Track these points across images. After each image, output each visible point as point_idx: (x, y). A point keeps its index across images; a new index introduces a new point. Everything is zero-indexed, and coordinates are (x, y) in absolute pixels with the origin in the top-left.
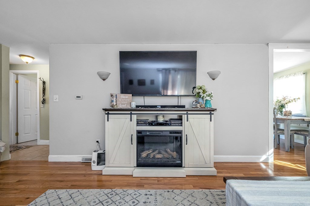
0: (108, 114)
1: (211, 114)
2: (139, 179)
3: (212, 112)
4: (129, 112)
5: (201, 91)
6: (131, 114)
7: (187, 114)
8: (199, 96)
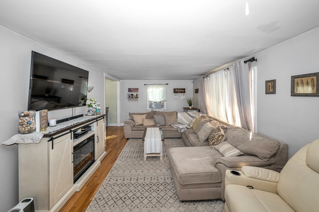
0: (52, 139)
1: (104, 118)
2: (85, 187)
4: (69, 131)
6: (71, 132)
7: (97, 121)
8: (90, 106)
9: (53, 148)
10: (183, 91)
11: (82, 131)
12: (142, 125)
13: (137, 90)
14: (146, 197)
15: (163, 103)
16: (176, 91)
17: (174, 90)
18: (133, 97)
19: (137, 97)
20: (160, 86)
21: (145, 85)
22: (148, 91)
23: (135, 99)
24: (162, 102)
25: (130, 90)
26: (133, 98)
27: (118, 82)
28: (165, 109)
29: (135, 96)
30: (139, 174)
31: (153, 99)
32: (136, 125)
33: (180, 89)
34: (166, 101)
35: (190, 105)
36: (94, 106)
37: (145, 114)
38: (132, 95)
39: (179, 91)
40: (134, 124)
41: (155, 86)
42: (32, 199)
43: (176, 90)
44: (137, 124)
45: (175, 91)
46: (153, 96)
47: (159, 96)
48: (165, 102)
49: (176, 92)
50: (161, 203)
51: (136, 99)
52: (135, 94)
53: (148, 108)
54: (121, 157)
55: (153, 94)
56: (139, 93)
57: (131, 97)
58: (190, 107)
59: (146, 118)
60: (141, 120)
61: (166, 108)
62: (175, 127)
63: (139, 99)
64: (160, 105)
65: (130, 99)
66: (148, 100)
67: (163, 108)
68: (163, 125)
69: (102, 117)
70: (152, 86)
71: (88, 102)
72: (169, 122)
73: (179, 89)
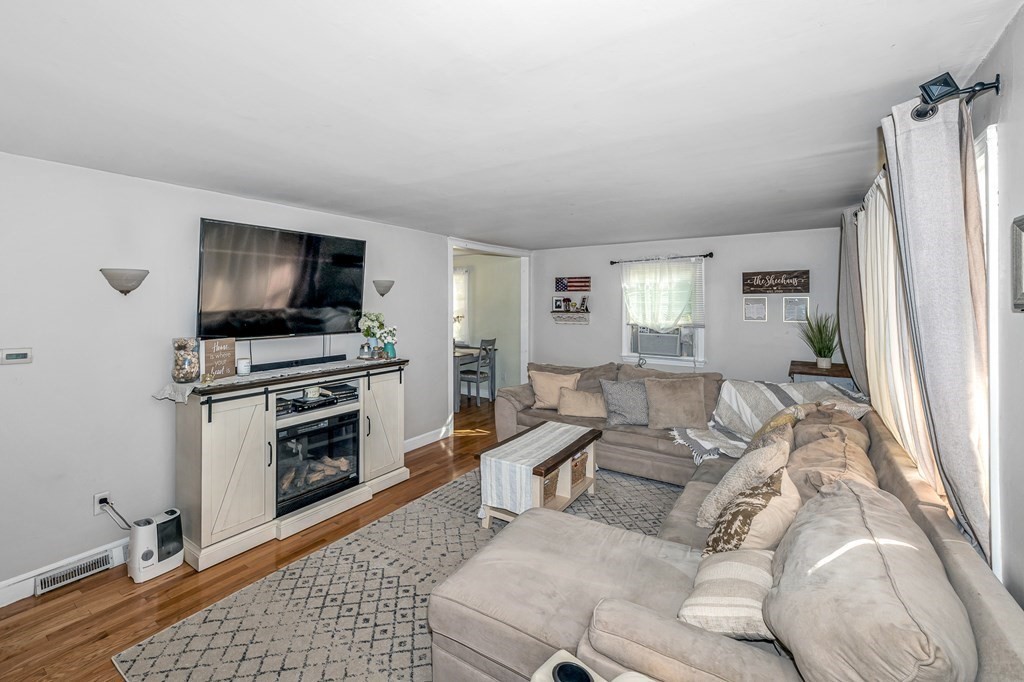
0: (209, 402)
1: (400, 370)
2: (299, 537)
3: (402, 366)
4: (262, 389)
5: (376, 324)
6: (266, 392)
7: (368, 375)
8: (369, 333)
9: (210, 421)
10: (795, 281)
11: (321, 395)
12: (556, 410)
13: (584, 283)
14: (376, 625)
15: (692, 337)
16: (754, 283)
17: (744, 280)
18: (572, 309)
19: (584, 309)
20: (674, 265)
21: (612, 263)
22: (624, 285)
23: (576, 315)
24: (684, 332)
25: (561, 284)
26: (568, 311)
27: (525, 260)
28: (701, 359)
29: (578, 306)
30: (425, 559)
31: (644, 316)
32: (536, 406)
33: (778, 275)
34: (703, 326)
35: (823, 350)
36: (378, 333)
37: (579, 370)
38: (567, 300)
39: (771, 282)
40: (527, 403)
41: (650, 264)
42: (178, 513)
43: (757, 281)
44: (539, 404)
45: (752, 285)
46: (644, 306)
47: (670, 306)
48: (700, 334)
49: (758, 286)
50: (390, 661)
51: (580, 315)
52: (576, 297)
53: (626, 351)
54: (435, 495)
55: (643, 298)
56: (593, 295)
57: (564, 308)
58: (824, 363)
59: (579, 388)
60: (556, 392)
61: (706, 354)
62: (681, 442)
63: (591, 316)
64: (679, 342)
65: (560, 314)
66: (624, 323)
67: (691, 354)
68: (634, 421)
69: (397, 368)
70: (639, 265)
71: (363, 324)
72: (661, 414)
73: (770, 274)
